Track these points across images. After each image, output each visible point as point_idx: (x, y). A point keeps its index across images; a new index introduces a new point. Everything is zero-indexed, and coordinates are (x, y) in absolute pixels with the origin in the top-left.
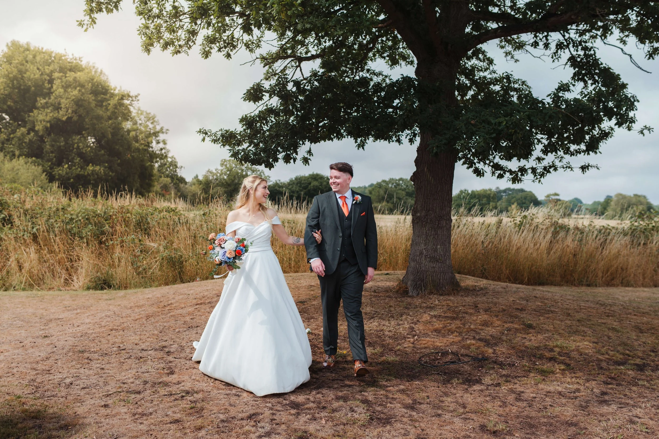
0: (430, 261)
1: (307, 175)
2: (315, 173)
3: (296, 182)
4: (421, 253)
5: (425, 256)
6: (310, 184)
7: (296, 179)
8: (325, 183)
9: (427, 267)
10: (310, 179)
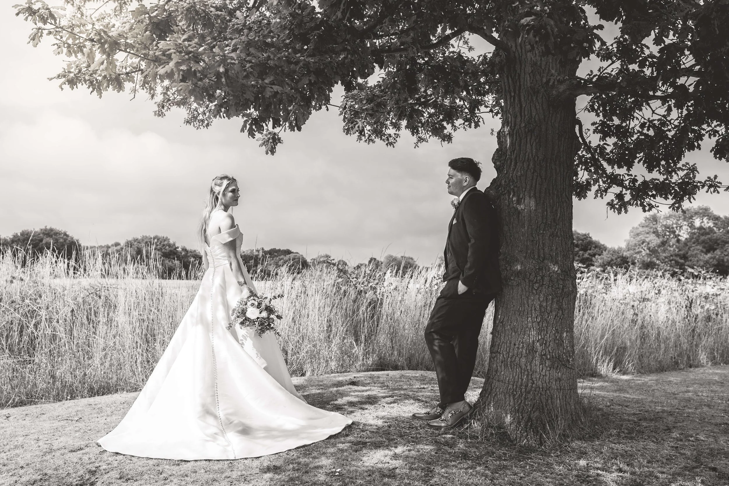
0: (551, 367)
1: (38, 229)
2: (48, 227)
3: (22, 238)
4: (532, 350)
5: (541, 356)
6: (41, 240)
7: (22, 234)
8: (61, 240)
9: (547, 377)
10: (41, 235)
